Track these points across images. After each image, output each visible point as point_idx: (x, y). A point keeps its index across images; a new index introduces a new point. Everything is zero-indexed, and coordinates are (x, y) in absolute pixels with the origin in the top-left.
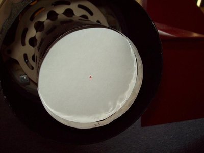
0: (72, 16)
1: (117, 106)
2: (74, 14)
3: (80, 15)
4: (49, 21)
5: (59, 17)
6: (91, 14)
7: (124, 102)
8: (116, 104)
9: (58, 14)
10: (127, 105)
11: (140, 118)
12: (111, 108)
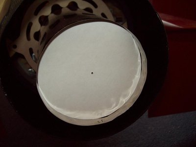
0: (76, 10)
1: (120, 102)
2: (78, 7)
3: (84, 8)
4: (53, 15)
5: (63, 10)
6: (96, 6)
7: (127, 98)
8: (119, 100)
9: (62, 8)
10: (131, 101)
11: (147, 112)
12: (114, 105)
